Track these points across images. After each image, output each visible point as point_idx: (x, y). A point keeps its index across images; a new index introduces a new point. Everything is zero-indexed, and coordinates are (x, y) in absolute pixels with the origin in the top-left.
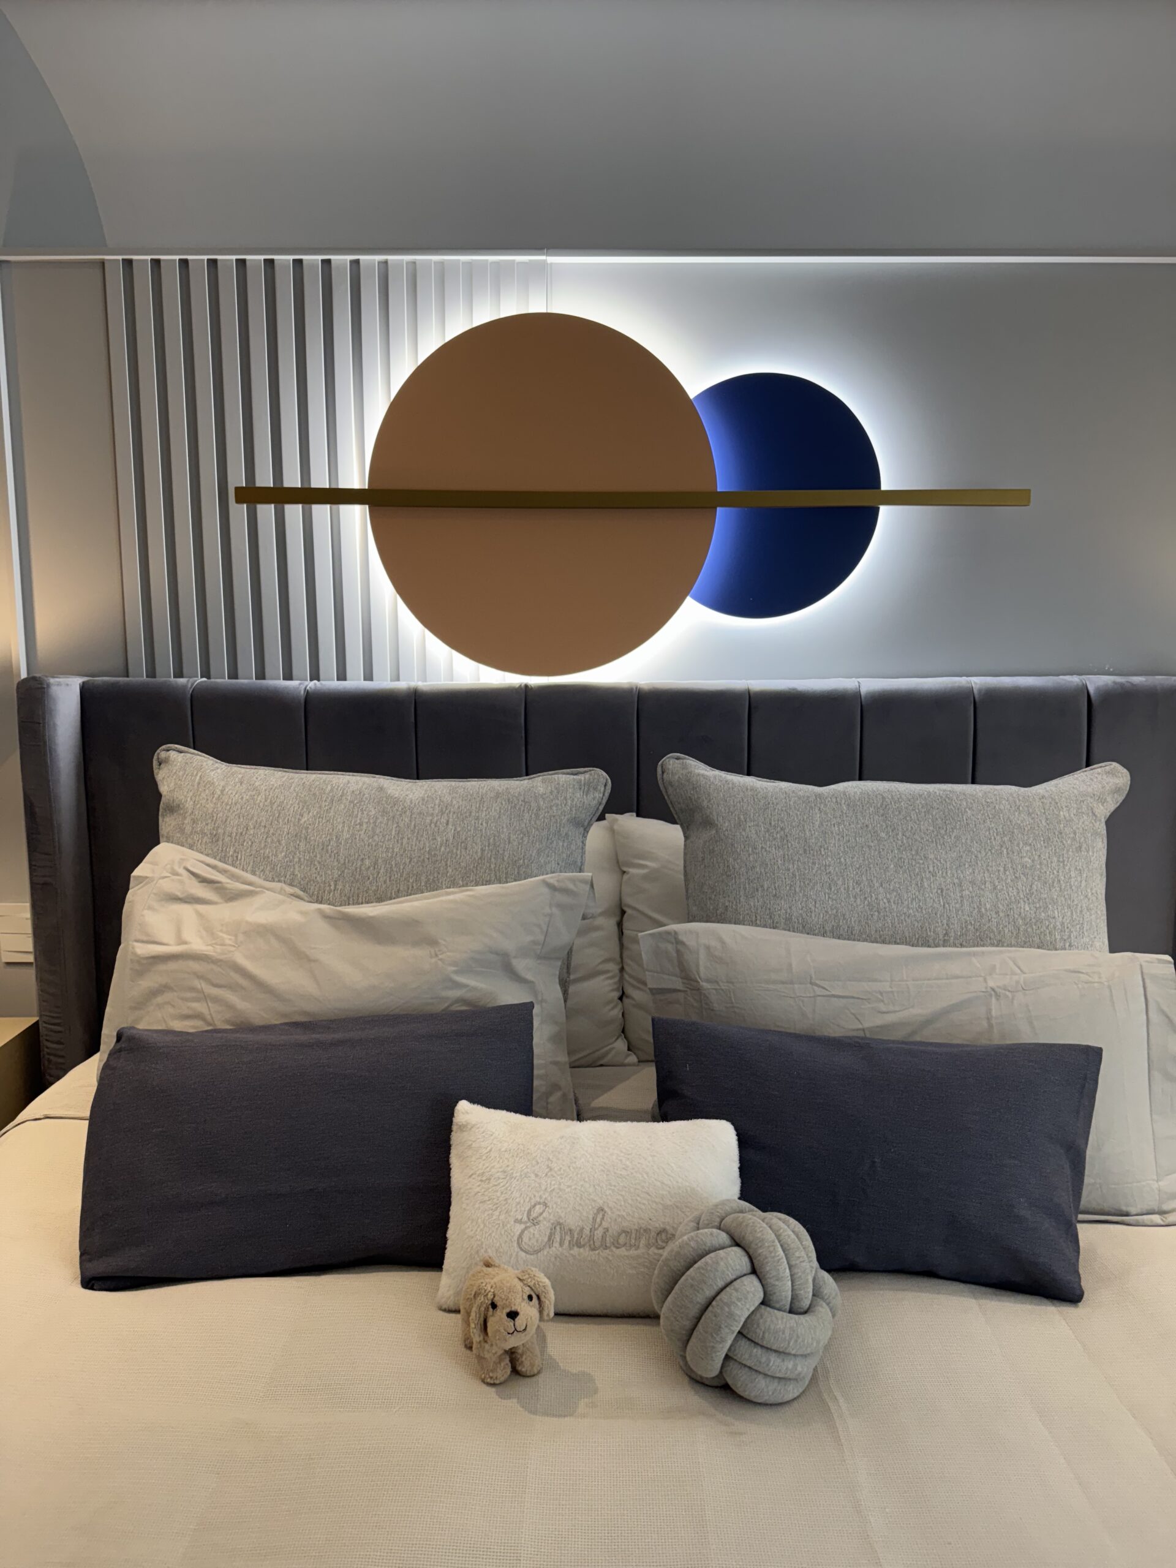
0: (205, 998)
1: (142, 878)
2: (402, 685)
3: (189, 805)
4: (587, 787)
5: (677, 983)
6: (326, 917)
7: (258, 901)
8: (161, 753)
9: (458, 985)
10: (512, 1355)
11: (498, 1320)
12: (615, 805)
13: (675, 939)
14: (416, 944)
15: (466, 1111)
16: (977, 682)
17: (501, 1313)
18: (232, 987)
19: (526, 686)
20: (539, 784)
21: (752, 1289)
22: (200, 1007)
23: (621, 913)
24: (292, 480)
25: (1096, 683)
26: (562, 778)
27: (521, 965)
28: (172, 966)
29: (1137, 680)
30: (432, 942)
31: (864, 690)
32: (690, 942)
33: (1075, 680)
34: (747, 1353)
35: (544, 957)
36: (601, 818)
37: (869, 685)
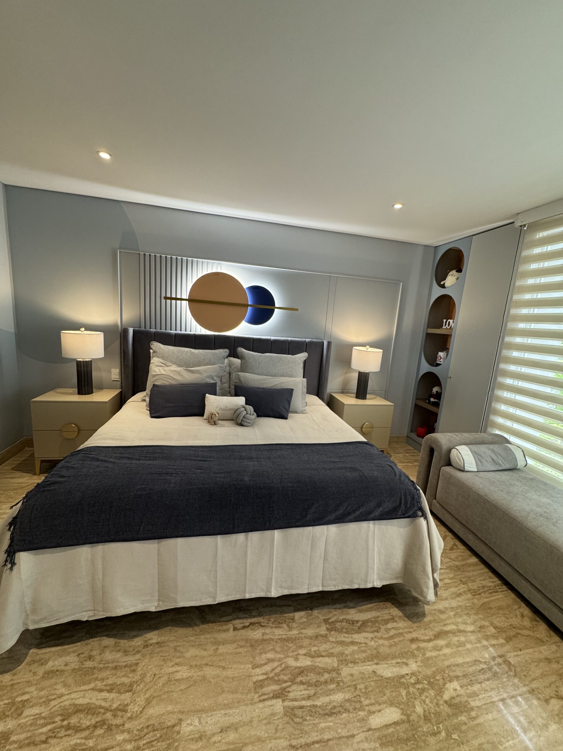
0: (165, 380)
1: (152, 363)
2: (192, 333)
3: (158, 351)
4: (226, 352)
5: (238, 381)
6: (184, 369)
7: (173, 367)
8: (152, 343)
9: (205, 380)
10: (214, 422)
11: (213, 416)
12: (230, 356)
13: (238, 375)
14: (199, 374)
15: (207, 395)
16: (289, 339)
17: (214, 415)
18: (170, 379)
19: (215, 335)
20: (217, 351)
21: (245, 412)
22: (165, 382)
23: (230, 374)
24: (174, 296)
25: (307, 340)
26: (221, 350)
27: (215, 378)
28: (159, 376)
29: (314, 340)
30: (201, 373)
31: (272, 339)
32: (241, 375)
33: (304, 339)
34: (244, 419)
35: (218, 377)
36: (227, 358)
37: (273, 338)
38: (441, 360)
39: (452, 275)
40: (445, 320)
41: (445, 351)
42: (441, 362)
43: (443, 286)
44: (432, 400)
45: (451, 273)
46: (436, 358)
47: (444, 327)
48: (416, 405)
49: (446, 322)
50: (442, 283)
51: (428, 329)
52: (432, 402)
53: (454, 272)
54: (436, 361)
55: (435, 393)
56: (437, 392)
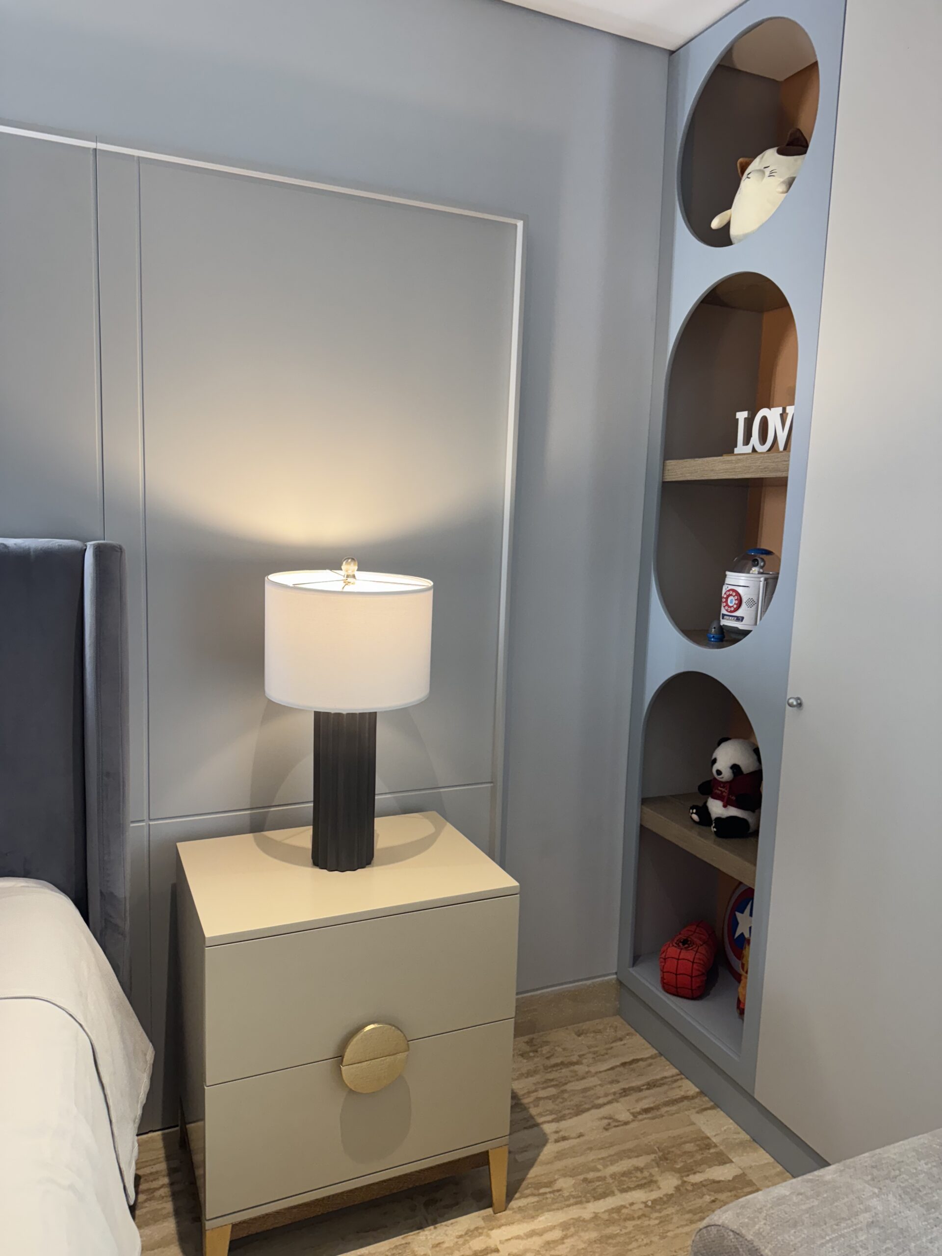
38: (738, 613)
39: (762, 172)
40: (742, 416)
41: (755, 563)
42: (740, 619)
43: (722, 238)
44: (716, 808)
45: (756, 164)
46: (716, 600)
47: (740, 449)
48: (644, 832)
49: (749, 422)
50: (716, 223)
51: (671, 464)
52: (718, 819)
53: (771, 156)
54: (717, 615)
55: (727, 775)
56: (735, 768)
